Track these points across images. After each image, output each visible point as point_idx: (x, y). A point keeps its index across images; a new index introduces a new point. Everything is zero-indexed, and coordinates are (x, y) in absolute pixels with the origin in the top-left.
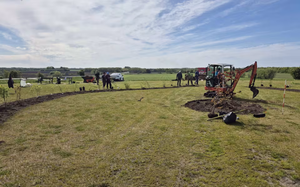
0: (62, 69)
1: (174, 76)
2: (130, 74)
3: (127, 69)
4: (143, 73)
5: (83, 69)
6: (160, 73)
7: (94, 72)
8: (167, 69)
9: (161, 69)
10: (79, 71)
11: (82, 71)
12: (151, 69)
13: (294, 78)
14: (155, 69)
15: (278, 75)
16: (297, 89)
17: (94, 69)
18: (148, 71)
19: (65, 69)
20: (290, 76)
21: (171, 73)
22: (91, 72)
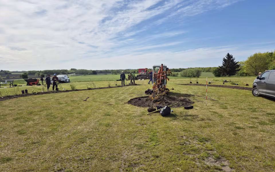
0: (2, 73)
1: (118, 77)
2: (77, 76)
3: (74, 71)
4: (89, 74)
5: (27, 72)
6: (106, 74)
7: (39, 74)
8: (112, 71)
9: (106, 70)
10: (22, 73)
11: (25, 74)
12: (97, 70)
13: (215, 76)
14: (100, 71)
15: (203, 74)
16: (217, 84)
17: (38, 71)
18: (95, 73)
19: (5, 72)
20: (212, 74)
21: (116, 74)
22: (35, 74)
